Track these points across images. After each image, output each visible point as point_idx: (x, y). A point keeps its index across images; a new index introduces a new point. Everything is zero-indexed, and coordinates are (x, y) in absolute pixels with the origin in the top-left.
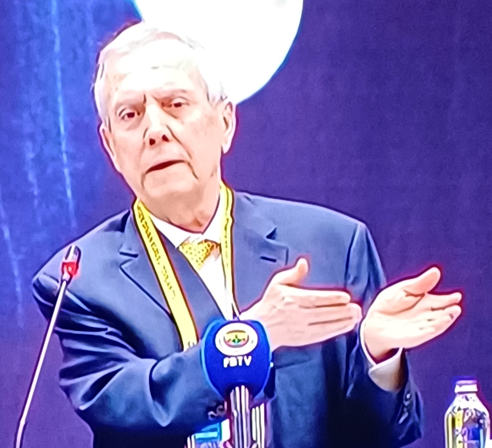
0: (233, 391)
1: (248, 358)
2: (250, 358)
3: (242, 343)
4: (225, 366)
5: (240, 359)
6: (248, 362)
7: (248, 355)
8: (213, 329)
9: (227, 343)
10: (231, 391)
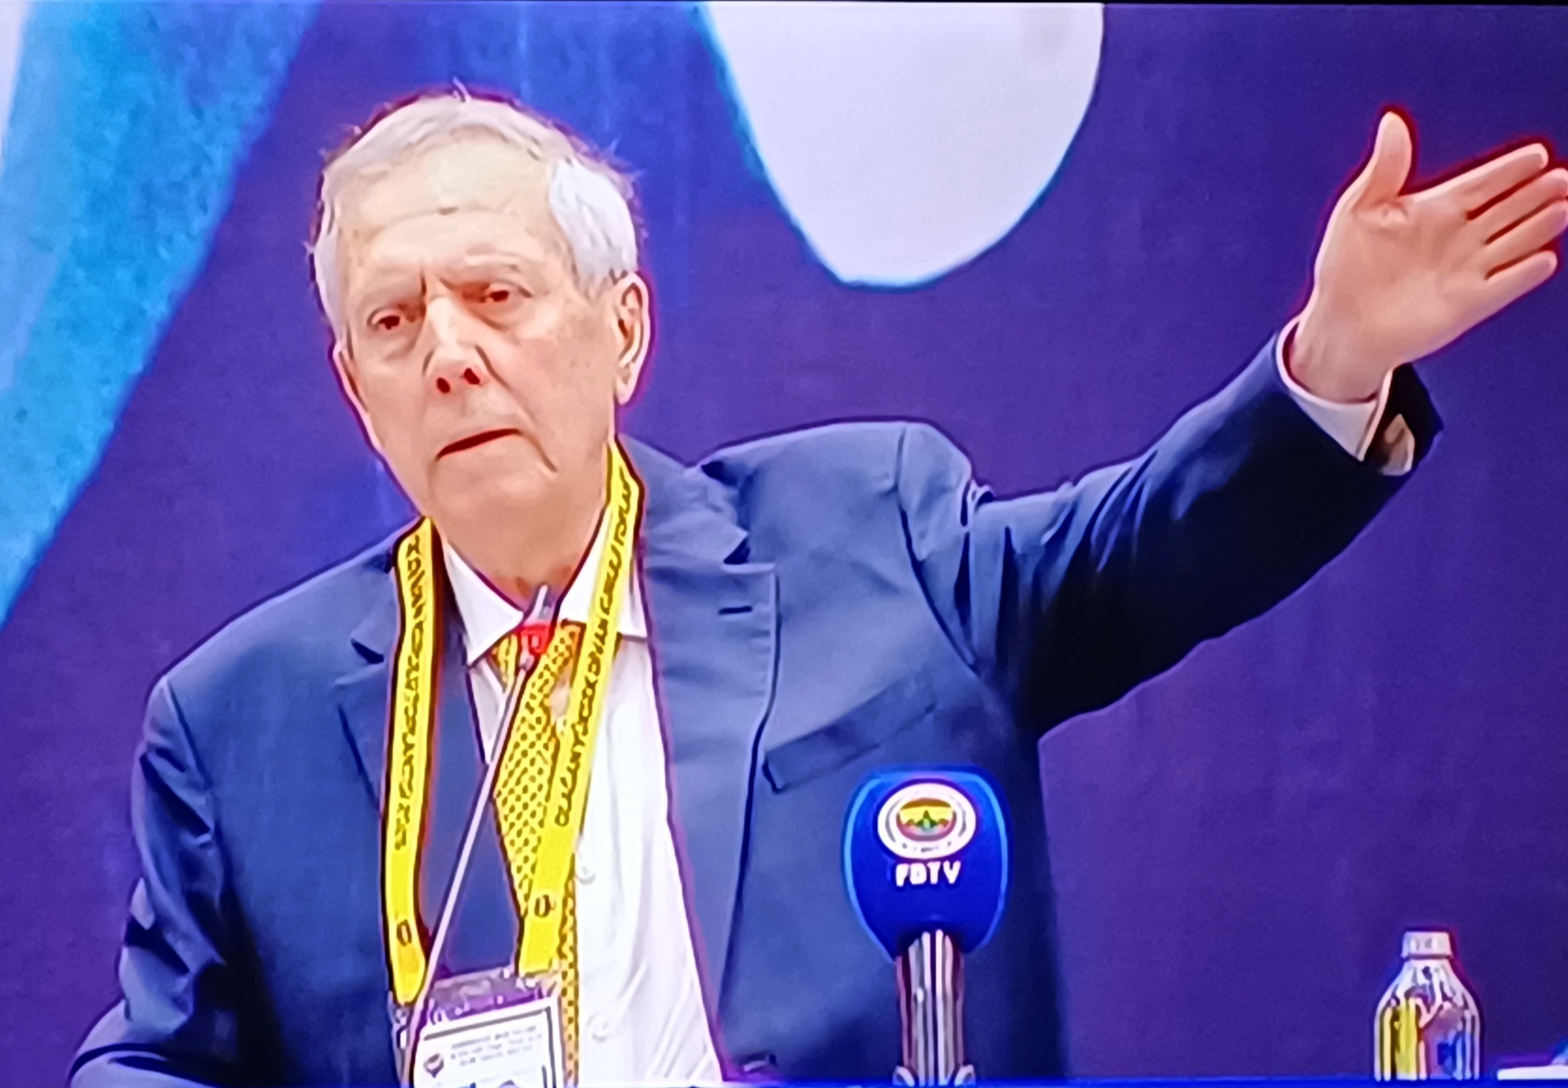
0: (916, 942)
1: (951, 867)
2: (957, 865)
3: (938, 829)
4: (900, 882)
5: (934, 868)
6: (952, 875)
7: (951, 858)
8: (871, 795)
9: (904, 828)
10: (911, 942)
